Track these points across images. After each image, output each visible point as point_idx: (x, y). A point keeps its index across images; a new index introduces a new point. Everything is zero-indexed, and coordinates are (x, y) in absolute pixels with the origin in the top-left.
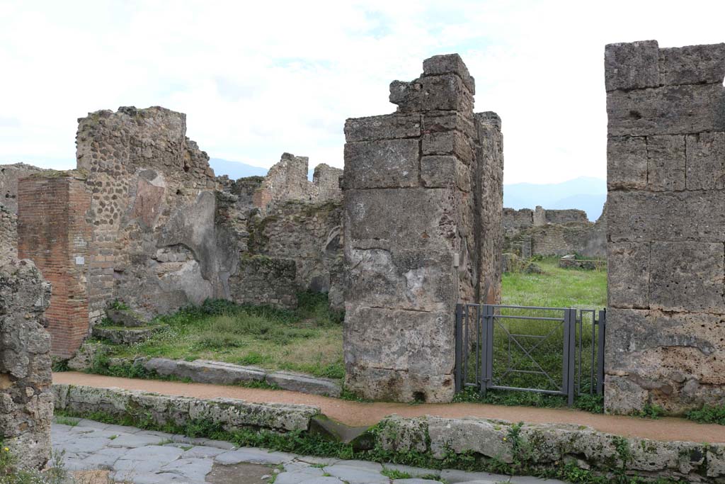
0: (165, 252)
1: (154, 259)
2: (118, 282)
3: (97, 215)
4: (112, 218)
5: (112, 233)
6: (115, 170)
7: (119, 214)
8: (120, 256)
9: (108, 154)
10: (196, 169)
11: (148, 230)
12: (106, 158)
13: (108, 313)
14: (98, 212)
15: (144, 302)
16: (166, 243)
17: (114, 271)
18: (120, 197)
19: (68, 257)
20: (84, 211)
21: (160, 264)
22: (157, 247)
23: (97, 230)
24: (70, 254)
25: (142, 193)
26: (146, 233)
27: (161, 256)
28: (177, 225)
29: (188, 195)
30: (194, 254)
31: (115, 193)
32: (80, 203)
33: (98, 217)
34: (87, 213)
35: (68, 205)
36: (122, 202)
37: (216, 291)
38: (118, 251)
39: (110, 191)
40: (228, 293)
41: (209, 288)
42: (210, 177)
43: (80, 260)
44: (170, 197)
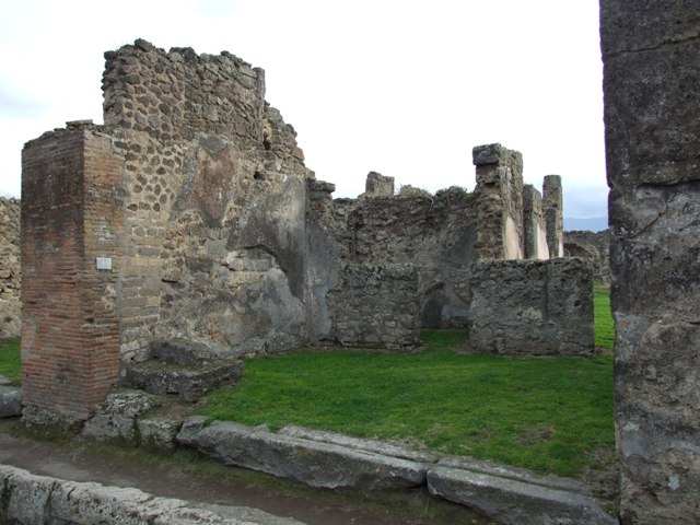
0: (239, 257)
1: (223, 265)
2: (169, 298)
3: (133, 193)
4: (158, 201)
5: (159, 224)
6: (162, 132)
7: (169, 197)
8: (171, 259)
9: (150, 106)
10: (280, 146)
11: (212, 222)
12: (147, 110)
13: (152, 344)
14: (135, 191)
15: (209, 327)
16: (241, 243)
17: (163, 281)
18: (170, 172)
19: (83, 256)
20: (110, 187)
21: (233, 273)
22: (227, 248)
23: (134, 218)
24: (87, 252)
25: (205, 170)
26: (211, 227)
27: (233, 263)
28: (256, 219)
29: (271, 180)
30: (279, 261)
31: (161, 165)
32: (103, 174)
33: (135, 198)
34: (117, 189)
35: (82, 174)
36: (173, 180)
37: (309, 311)
38: (168, 251)
39: (153, 160)
40: (326, 314)
41: (299, 308)
42: (298, 158)
43: (105, 263)
44: (245, 181)
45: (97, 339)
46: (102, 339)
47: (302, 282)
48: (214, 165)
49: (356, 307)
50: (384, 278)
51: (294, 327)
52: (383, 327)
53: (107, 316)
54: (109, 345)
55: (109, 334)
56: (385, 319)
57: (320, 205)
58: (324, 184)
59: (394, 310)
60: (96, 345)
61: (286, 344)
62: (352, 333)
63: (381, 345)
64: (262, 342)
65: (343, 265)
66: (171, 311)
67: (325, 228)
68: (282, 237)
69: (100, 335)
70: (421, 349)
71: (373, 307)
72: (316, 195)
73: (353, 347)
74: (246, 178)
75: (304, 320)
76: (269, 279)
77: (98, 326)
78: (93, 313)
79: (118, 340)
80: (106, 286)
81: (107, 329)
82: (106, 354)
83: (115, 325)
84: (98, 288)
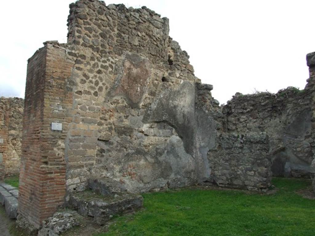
0: (151, 127)
1: (140, 132)
2: (102, 151)
3: (80, 84)
4: (97, 90)
5: (97, 104)
6: (101, 48)
7: (104, 88)
8: (105, 126)
9: (93, 33)
10: (179, 63)
11: (133, 105)
12: (91, 35)
13: (88, 180)
14: (81, 83)
15: (129, 170)
16: (152, 119)
17: (98, 139)
18: (106, 73)
19: (43, 121)
20: (64, 79)
21: (147, 137)
22: (143, 122)
23: (79, 99)
24: (45, 119)
25: (129, 73)
26: (132, 108)
27: (147, 130)
28: (162, 105)
29: (173, 82)
30: (177, 131)
31: (100, 68)
32: (59, 71)
33: (80, 87)
34: (68, 81)
35: (45, 70)
36: (107, 78)
37: (197, 163)
38: (103, 121)
39: (94, 65)
40: (208, 165)
41: (191, 161)
42: (191, 71)
43: (57, 126)
44: (156, 82)
45: (49, 175)
46: (53, 176)
47: (192, 145)
48: (135, 71)
49: (227, 161)
50: (245, 143)
51: (187, 172)
52: (245, 175)
53: (57, 160)
54: (58, 179)
55: (57, 173)
56: (247, 170)
57: (203, 98)
58: (206, 85)
59: (253, 163)
60: (48, 179)
61: (182, 183)
62: (225, 178)
63: (244, 187)
64: (166, 181)
65: (219, 134)
66: (103, 159)
67: (207, 111)
68: (179, 117)
69: (52, 173)
70: (273, 191)
71: (238, 161)
72: (201, 92)
73: (225, 187)
74: (156, 80)
75: (193, 168)
76: (171, 142)
77: (50, 167)
78: (48, 158)
79: (65, 176)
80: (57, 141)
81: (57, 169)
82: (55, 185)
83: (62, 166)
84: (52, 142)
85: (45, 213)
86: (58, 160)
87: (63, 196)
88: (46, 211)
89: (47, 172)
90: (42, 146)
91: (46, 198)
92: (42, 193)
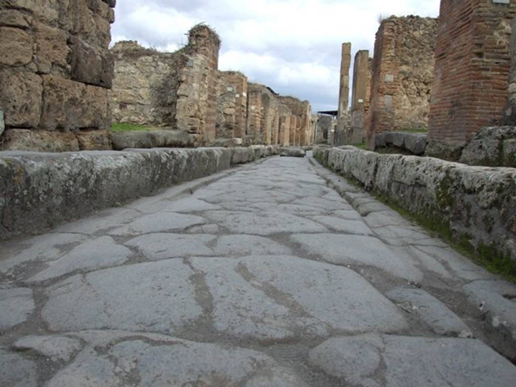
45: (484, 73)
46: (489, 74)
53: (497, 51)
54: (496, 81)
55: (496, 70)
60: (482, 78)
69: (488, 70)
77: (485, 60)
78: (483, 47)
79: (507, 77)
80: (500, 20)
81: (496, 65)
82: (491, 89)
83: (505, 61)
84: (491, 23)
85: (474, 126)
86: (500, 51)
87: (502, 108)
88: (475, 123)
89: (482, 67)
90: (476, 29)
91: (477, 105)
92: (472, 97)
